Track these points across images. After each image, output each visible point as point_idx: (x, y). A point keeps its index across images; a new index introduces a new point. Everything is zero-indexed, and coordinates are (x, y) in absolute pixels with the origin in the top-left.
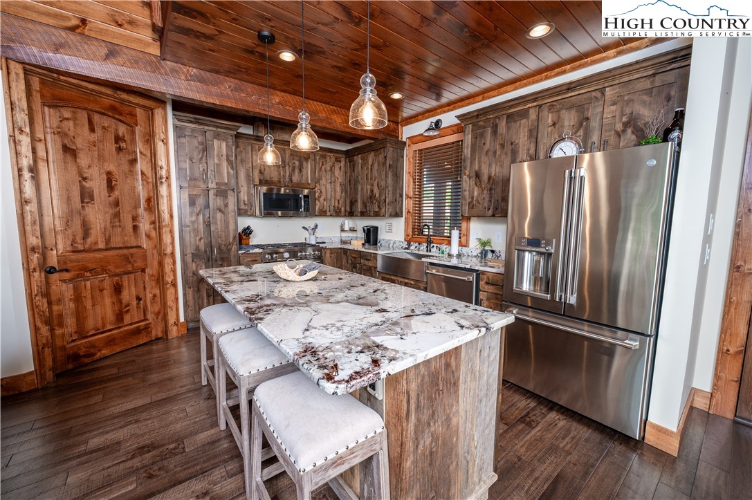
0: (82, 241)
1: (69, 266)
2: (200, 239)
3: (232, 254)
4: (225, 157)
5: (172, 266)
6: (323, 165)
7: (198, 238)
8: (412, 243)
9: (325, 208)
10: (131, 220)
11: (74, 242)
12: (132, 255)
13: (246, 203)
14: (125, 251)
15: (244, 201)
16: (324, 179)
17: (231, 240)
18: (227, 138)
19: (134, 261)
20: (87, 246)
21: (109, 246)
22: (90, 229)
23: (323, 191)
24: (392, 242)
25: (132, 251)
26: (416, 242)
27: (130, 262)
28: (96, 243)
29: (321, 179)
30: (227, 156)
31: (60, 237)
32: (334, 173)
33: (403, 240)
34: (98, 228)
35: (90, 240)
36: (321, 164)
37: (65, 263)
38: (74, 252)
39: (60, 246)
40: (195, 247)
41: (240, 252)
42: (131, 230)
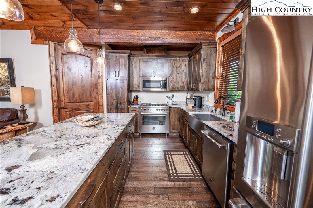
0: (72, 99)
1: (68, 107)
2: (114, 100)
3: (125, 107)
4: (124, 65)
5: (102, 110)
6: (175, 64)
7: (113, 100)
8: (217, 109)
9: (175, 87)
10: (89, 92)
11: (69, 99)
12: (89, 105)
13: (136, 85)
14: (87, 103)
15: (136, 84)
16: (175, 71)
17: (125, 101)
18: (125, 57)
19: (90, 107)
20: (74, 101)
21: (81, 101)
22: (75, 95)
23: (175, 78)
24: (208, 107)
25: (89, 103)
26: (219, 108)
27: (88, 107)
28: (77, 100)
29: (174, 72)
30: (125, 65)
31: (65, 97)
32: (181, 68)
33: (213, 106)
34: (78, 95)
35: (74, 99)
36: (173, 64)
37: (66, 106)
38: (70, 102)
39: (66, 100)
40: (112, 103)
41: (129, 106)
42: (89, 95)
